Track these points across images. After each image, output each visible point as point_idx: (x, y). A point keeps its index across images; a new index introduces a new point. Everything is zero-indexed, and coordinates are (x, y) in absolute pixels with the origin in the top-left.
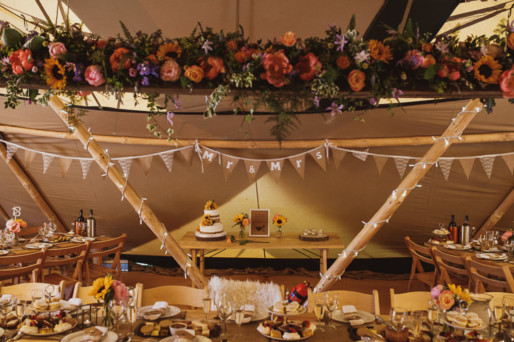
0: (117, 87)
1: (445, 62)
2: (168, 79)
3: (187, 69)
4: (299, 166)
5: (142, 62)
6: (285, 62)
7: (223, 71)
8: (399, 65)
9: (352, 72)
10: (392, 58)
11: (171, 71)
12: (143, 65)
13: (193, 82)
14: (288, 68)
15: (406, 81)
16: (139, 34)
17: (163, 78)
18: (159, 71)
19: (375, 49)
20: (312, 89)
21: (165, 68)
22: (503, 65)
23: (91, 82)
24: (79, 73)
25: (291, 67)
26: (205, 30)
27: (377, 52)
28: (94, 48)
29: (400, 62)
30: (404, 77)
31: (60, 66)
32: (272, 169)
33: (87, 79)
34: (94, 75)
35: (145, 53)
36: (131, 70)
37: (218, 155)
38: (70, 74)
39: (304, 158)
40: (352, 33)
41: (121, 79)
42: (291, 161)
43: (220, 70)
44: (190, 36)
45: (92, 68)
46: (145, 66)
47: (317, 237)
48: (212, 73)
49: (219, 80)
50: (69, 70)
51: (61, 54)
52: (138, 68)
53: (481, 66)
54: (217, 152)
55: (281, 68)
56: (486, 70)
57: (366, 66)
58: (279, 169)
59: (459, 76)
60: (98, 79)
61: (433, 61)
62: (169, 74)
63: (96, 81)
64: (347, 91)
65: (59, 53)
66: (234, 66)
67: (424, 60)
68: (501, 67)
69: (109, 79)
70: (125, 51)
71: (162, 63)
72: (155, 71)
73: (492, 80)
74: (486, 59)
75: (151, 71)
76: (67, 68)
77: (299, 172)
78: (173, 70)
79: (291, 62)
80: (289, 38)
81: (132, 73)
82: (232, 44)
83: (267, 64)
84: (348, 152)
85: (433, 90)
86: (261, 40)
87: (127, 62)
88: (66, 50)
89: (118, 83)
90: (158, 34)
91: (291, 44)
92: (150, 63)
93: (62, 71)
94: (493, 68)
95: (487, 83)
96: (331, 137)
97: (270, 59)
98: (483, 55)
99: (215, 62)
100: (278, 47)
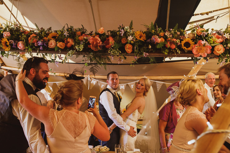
0: (29, 51)
1: (169, 40)
2: (51, 47)
3: (58, 43)
4: (132, 87)
5: (40, 40)
6: (98, 40)
7: (73, 44)
8: (148, 42)
9: (126, 45)
10: (146, 39)
11: (52, 44)
12: (40, 41)
13: (61, 49)
14: (99, 43)
15: (151, 49)
16: (42, 28)
17: (49, 47)
18: (47, 44)
19: (138, 35)
20: (109, 52)
21: (50, 43)
22: (195, 42)
23: (20, 48)
24: (15, 44)
25: (101, 42)
26: (69, 27)
27: (139, 36)
28: (23, 34)
29: (149, 40)
30: (150, 47)
31: (7, 42)
32: (121, 88)
33: (18, 47)
34: (21, 45)
35: (43, 36)
36: (35, 43)
37: (98, 82)
38: (11, 45)
39: (135, 84)
40: (127, 28)
41: (31, 47)
42: (129, 85)
43: (72, 44)
44: (62, 29)
45: (20, 42)
46: (41, 42)
47: (141, 119)
48: (69, 45)
49: (72, 48)
50: (11, 43)
51: (8, 36)
52: (38, 42)
53: (185, 43)
54: (97, 80)
55: (97, 43)
56: (187, 44)
57: (132, 42)
58: (124, 88)
59: (175, 47)
60: (22, 47)
61: (164, 40)
62: (51, 45)
63: (21, 48)
64: (124, 53)
65: (7, 36)
66: (78, 42)
67: (159, 40)
68: (194, 43)
69: (26, 47)
70: (34, 35)
71: (49, 40)
72: (45, 44)
73: (189, 49)
74: (187, 40)
75: (43, 44)
76: (10, 42)
77: (132, 90)
78: (53, 43)
79: (101, 41)
80: (101, 30)
81: (36, 45)
82: (79, 33)
83: (91, 41)
84: (154, 82)
85: (163, 53)
86: (93, 31)
87: (35, 40)
88: (10, 35)
89: (30, 49)
90: (50, 29)
91: (102, 32)
92: (44, 41)
93: (8, 44)
94: (190, 44)
95: (187, 50)
96: (147, 75)
97: (92, 39)
98: (186, 38)
99: (70, 40)
100: (97, 34)
